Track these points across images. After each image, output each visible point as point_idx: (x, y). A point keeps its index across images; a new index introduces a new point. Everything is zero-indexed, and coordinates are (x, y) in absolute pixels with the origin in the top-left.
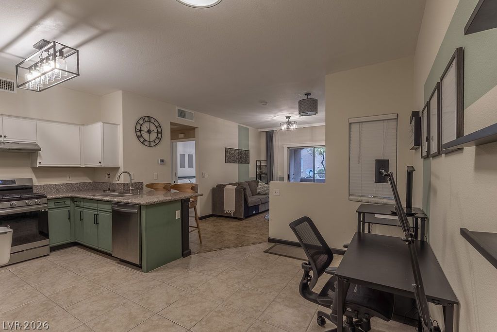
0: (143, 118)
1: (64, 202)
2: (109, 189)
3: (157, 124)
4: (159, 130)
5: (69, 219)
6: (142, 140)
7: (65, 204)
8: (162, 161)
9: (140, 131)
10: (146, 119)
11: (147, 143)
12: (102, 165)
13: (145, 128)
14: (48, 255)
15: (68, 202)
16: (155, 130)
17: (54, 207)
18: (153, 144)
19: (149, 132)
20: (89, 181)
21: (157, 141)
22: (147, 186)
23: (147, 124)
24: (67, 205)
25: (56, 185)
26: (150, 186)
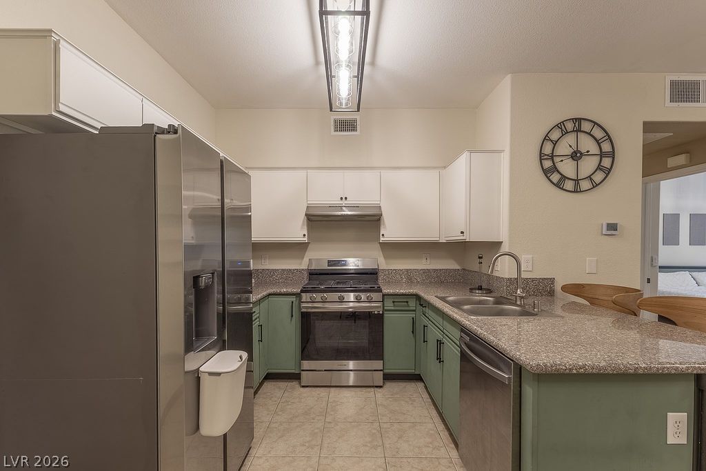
0: (560, 126)
1: (407, 302)
2: (480, 288)
3: (598, 134)
4: (606, 147)
5: (413, 332)
6: (555, 177)
7: (408, 306)
8: (612, 227)
9: (552, 157)
10: (570, 126)
11: (569, 185)
12: (467, 238)
13: (564, 148)
14: (381, 387)
15: (412, 304)
16: (594, 149)
17: (393, 308)
18: (585, 185)
19: (576, 156)
20: (457, 267)
21: (598, 177)
22: (566, 288)
23: (570, 139)
24: (412, 308)
25: (407, 270)
26: (575, 289)
